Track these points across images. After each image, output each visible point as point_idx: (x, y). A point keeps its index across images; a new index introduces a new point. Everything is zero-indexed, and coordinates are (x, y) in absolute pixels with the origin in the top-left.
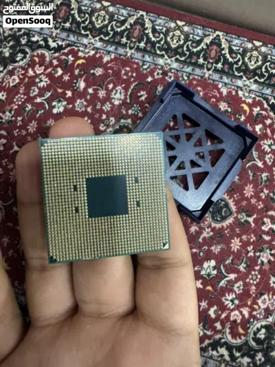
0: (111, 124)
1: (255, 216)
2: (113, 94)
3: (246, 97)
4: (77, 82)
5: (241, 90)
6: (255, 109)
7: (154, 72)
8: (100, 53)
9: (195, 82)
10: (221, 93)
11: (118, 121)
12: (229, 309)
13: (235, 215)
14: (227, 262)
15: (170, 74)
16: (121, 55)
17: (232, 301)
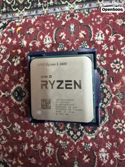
0: (101, 133)
1: (1, 96)
2: (108, 157)
6: (15, 162)
11: (97, 136)
12: (2, 45)
14: (9, 67)
17: (2, 49)
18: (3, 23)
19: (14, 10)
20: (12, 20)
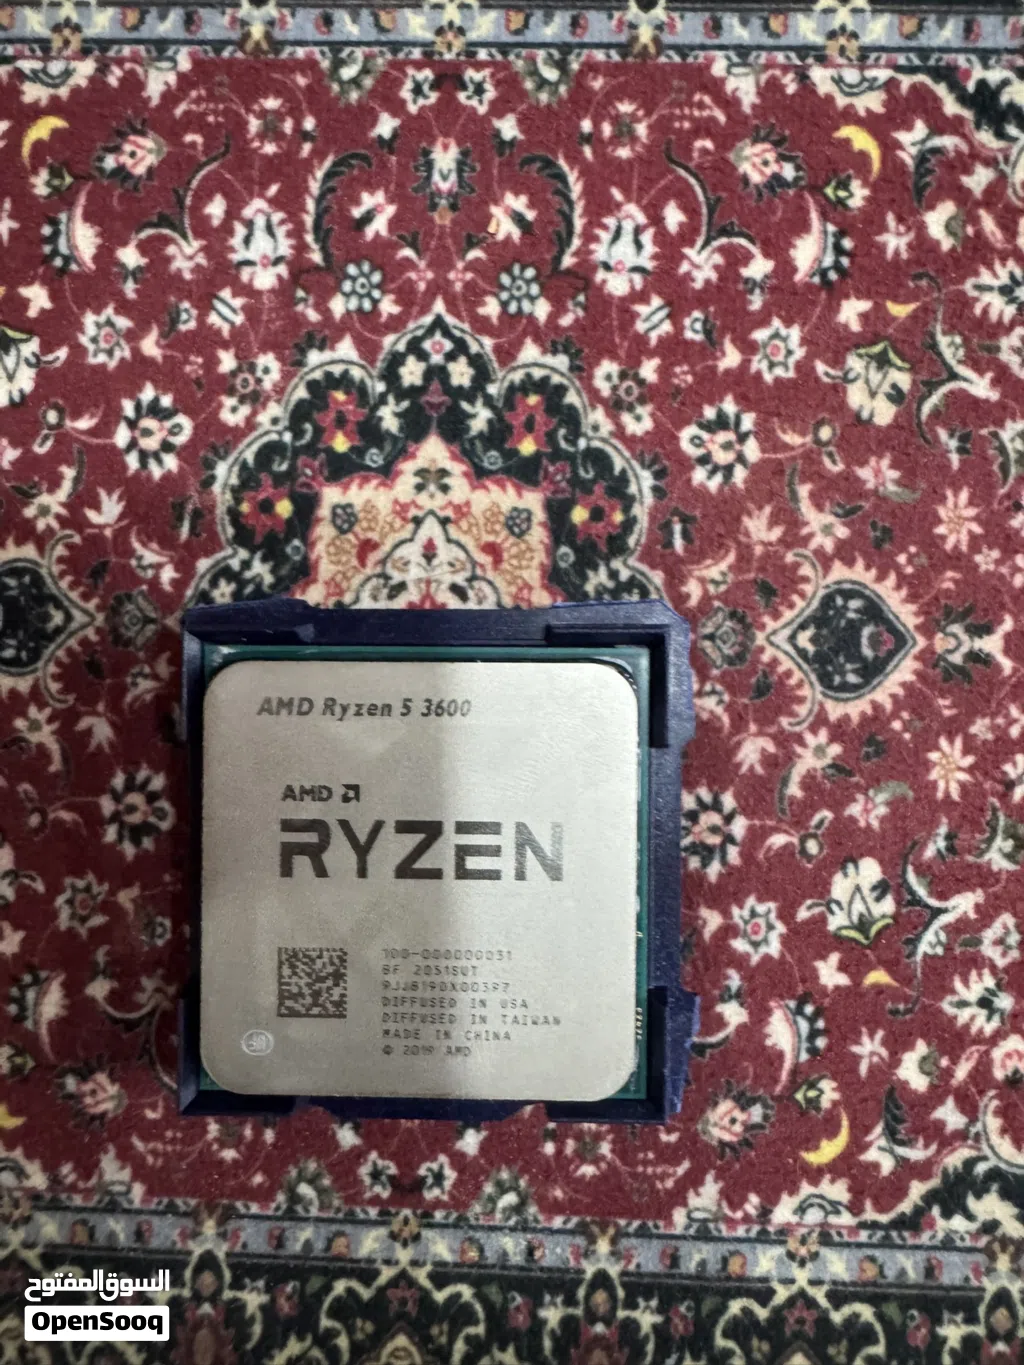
0: (268, 384)
1: (1008, 624)
2: (236, 241)
3: (851, 91)
4: (56, 234)
5: (823, 60)
6: (903, 137)
7: (398, 83)
8: (120, 62)
9: (597, 84)
10: (730, 103)
11: (293, 364)
12: (979, 1039)
13: (921, 642)
14: (930, 852)
15: (471, 75)
16: (219, 45)
17: (985, 1003)
18: (970, 1217)
19: (866, 1312)
20: (887, 1227)
